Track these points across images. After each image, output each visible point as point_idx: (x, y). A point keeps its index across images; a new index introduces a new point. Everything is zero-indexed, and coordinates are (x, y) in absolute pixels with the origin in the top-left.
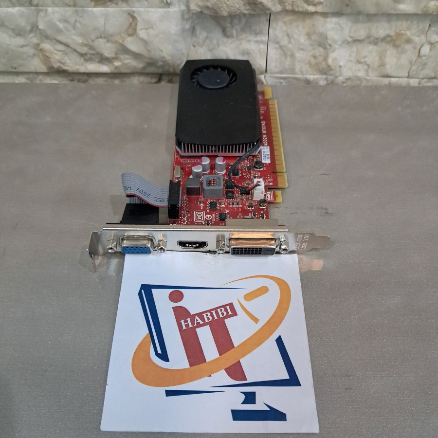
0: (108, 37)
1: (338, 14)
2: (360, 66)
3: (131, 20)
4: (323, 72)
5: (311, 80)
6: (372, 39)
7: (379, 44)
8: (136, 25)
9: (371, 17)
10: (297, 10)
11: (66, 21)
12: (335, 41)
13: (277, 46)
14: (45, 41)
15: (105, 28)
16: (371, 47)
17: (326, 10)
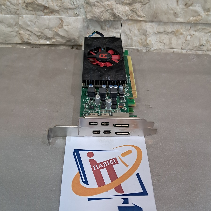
0: (50, 29)
1: (152, 21)
2: (161, 44)
3: (60, 21)
4: (145, 46)
5: (140, 49)
6: (166, 32)
7: (169, 35)
8: (63, 24)
9: (165, 23)
10: (134, 19)
11: (31, 21)
12: (150, 33)
13: (125, 34)
14: (22, 30)
15: (49, 24)
16: (165, 36)
17: (146, 20)
